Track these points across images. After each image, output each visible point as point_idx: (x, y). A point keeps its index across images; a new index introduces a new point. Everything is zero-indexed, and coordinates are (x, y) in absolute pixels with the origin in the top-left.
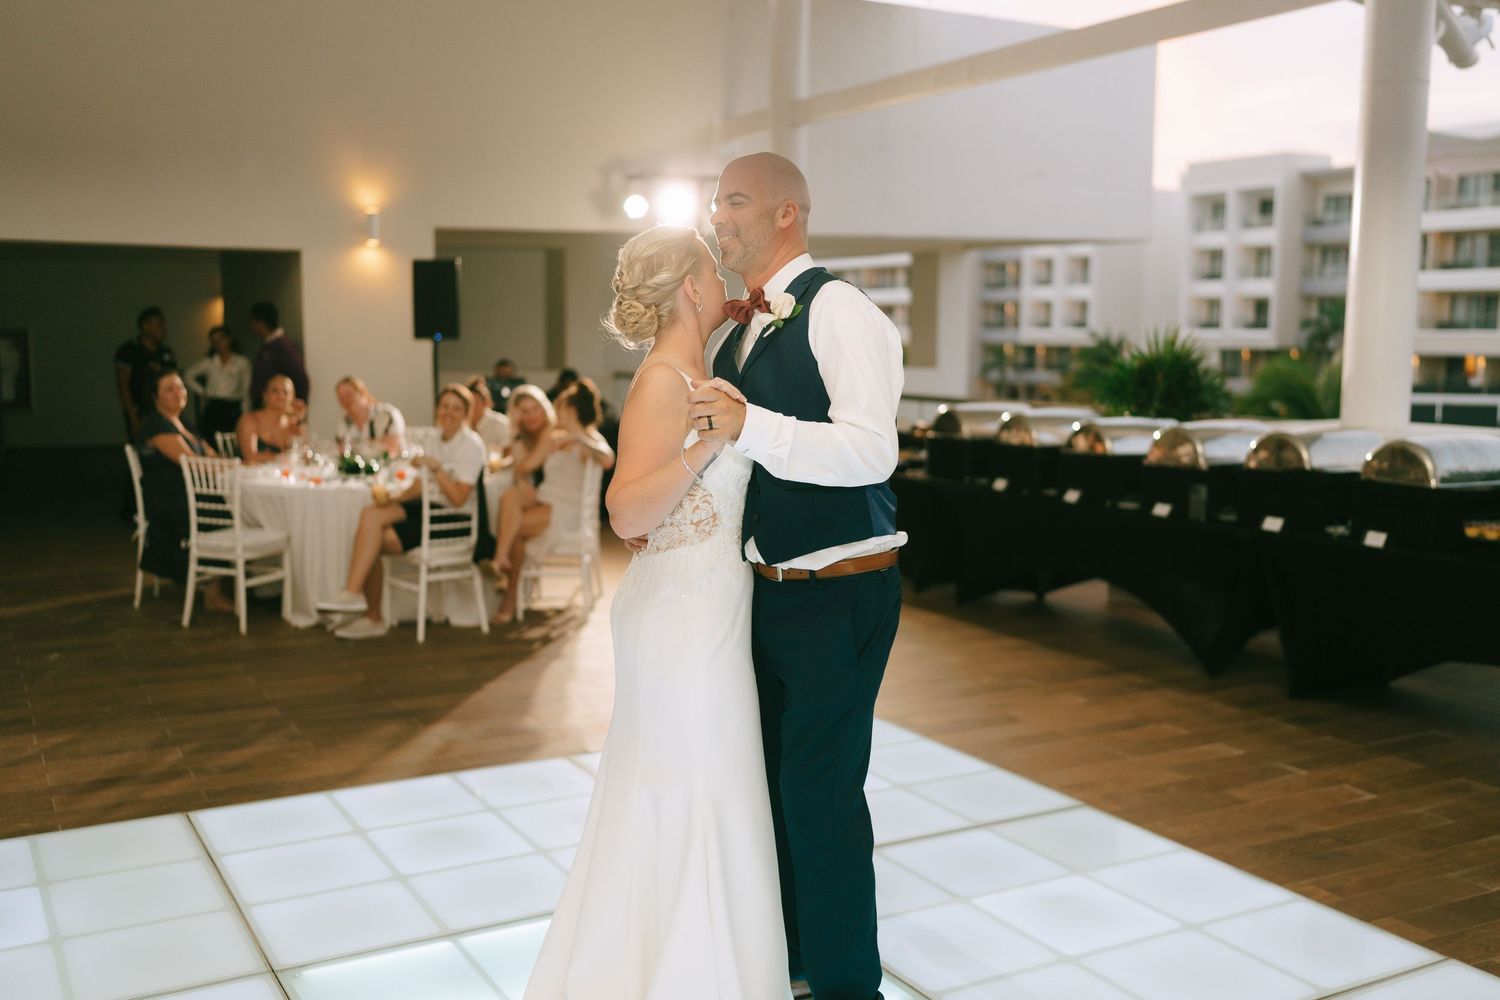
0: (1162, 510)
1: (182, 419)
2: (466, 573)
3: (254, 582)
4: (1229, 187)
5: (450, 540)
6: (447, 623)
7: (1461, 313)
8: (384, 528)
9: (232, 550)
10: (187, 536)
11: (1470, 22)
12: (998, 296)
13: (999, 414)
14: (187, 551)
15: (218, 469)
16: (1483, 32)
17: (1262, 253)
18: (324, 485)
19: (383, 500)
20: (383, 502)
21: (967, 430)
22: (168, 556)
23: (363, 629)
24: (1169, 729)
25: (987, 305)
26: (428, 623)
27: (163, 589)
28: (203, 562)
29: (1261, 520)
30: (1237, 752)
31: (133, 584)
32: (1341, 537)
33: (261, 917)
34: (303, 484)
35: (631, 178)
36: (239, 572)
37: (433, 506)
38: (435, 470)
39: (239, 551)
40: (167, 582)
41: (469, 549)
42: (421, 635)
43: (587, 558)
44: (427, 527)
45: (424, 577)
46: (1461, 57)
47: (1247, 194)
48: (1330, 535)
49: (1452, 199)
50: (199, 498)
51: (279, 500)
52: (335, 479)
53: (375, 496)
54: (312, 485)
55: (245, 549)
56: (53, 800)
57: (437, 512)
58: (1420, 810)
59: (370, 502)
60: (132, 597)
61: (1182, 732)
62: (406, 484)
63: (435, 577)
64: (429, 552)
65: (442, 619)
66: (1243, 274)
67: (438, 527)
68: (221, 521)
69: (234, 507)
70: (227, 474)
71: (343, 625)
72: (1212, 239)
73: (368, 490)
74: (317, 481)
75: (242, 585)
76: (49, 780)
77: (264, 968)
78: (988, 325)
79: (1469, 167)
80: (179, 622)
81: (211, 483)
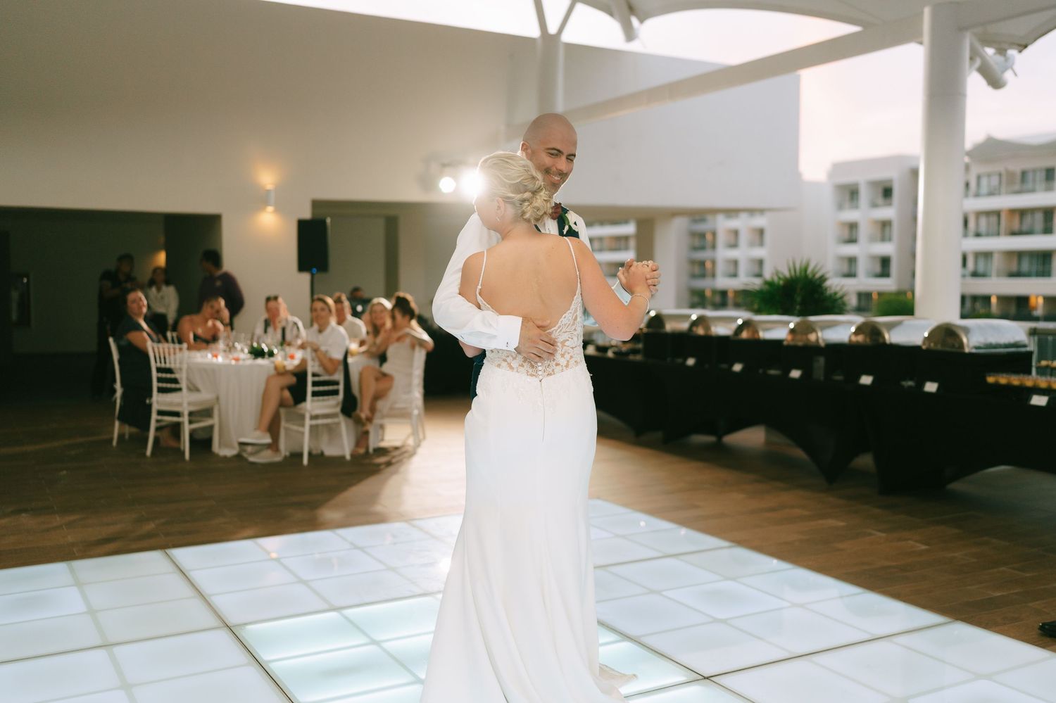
0: (795, 374)
1: (145, 320)
2: (336, 420)
3: (195, 426)
4: (861, 179)
5: (326, 398)
6: (322, 454)
7: (1025, 266)
8: (282, 389)
9: (180, 405)
10: (150, 396)
11: (1000, 59)
12: (700, 255)
13: (689, 316)
14: (150, 406)
15: (172, 351)
16: (1008, 65)
17: (885, 225)
18: (241, 363)
19: (281, 370)
20: (281, 372)
21: (669, 327)
22: (137, 411)
23: (265, 457)
24: (798, 512)
25: (693, 262)
26: (310, 454)
27: (131, 435)
28: (160, 413)
29: (859, 378)
30: (842, 524)
31: (112, 432)
32: (910, 387)
33: (217, 601)
34: (227, 362)
35: (444, 165)
36: (185, 419)
37: (314, 375)
38: (316, 350)
39: (185, 405)
40: (134, 430)
41: (337, 404)
42: (305, 461)
43: (416, 412)
44: (310, 389)
45: (308, 422)
46: (995, 82)
47: (874, 184)
48: (903, 386)
49: (1017, 187)
50: (159, 370)
51: (211, 372)
52: (248, 359)
53: (276, 368)
54: (233, 362)
55: (189, 404)
56: (75, 550)
57: (316, 379)
58: (956, 555)
59: (273, 372)
60: (111, 440)
61: (806, 513)
62: (296, 362)
63: (314, 422)
64: (311, 406)
65: (319, 452)
66: (872, 240)
67: (317, 389)
68: (173, 386)
69: (182, 377)
70: (179, 355)
71: (252, 454)
72: (850, 215)
73: (272, 365)
74: (237, 360)
75: (187, 429)
76: (70, 539)
77: (222, 625)
78: (693, 276)
79: (1028, 165)
80: (144, 454)
81: (167, 361)
